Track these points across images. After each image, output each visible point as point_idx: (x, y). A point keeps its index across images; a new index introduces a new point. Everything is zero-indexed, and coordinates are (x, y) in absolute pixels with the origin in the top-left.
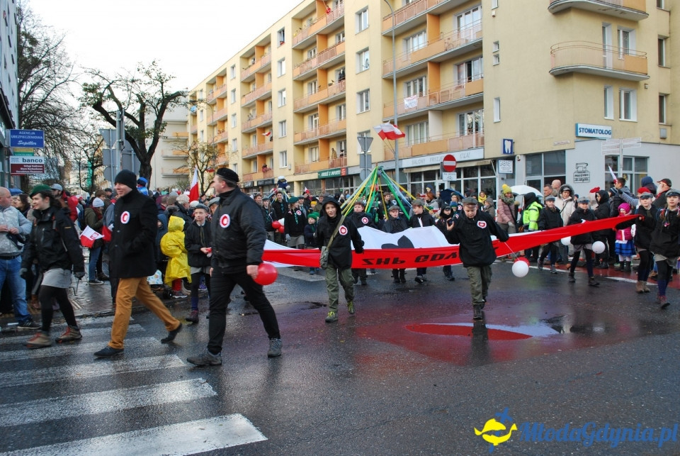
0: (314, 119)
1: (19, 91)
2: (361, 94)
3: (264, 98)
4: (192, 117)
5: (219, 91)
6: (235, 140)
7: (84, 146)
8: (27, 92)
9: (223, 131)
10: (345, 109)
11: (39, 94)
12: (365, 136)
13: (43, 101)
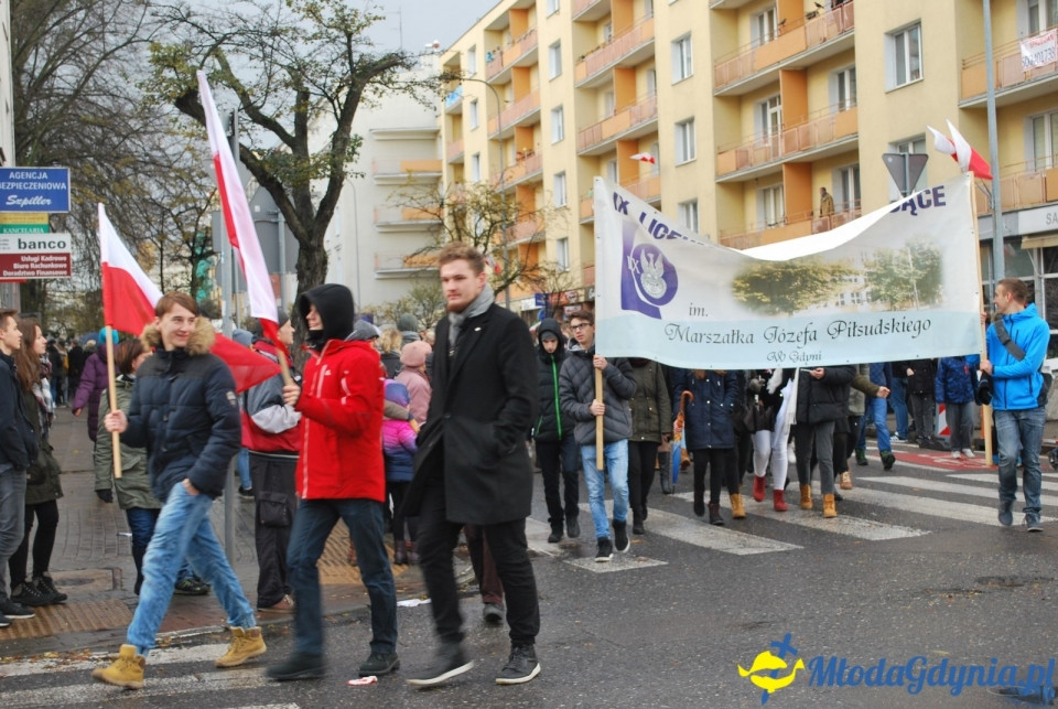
0: (770, 111)
1: (17, 69)
2: (897, 36)
3: (634, 62)
4: (450, 120)
5: (518, 47)
6: (561, 175)
7: (173, 205)
8: (37, 74)
9: (531, 153)
10: (853, 80)
11: (67, 76)
12: (911, 151)
13: (77, 92)
